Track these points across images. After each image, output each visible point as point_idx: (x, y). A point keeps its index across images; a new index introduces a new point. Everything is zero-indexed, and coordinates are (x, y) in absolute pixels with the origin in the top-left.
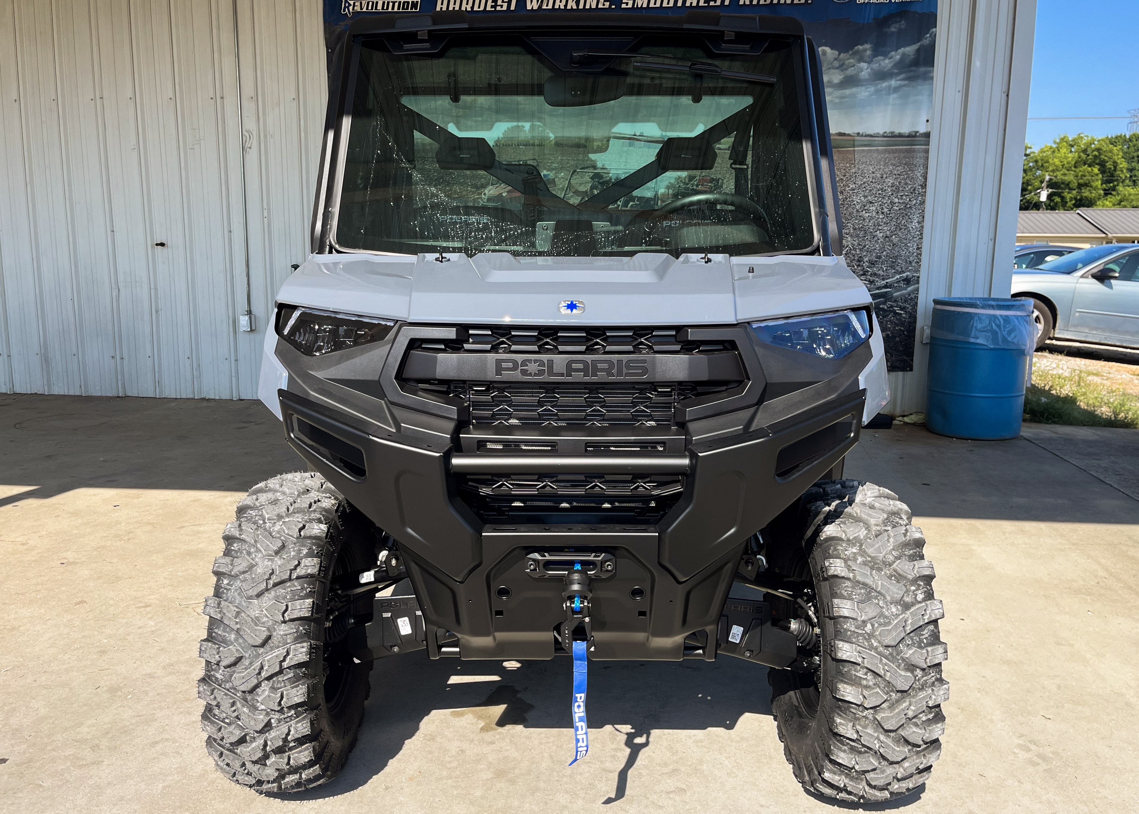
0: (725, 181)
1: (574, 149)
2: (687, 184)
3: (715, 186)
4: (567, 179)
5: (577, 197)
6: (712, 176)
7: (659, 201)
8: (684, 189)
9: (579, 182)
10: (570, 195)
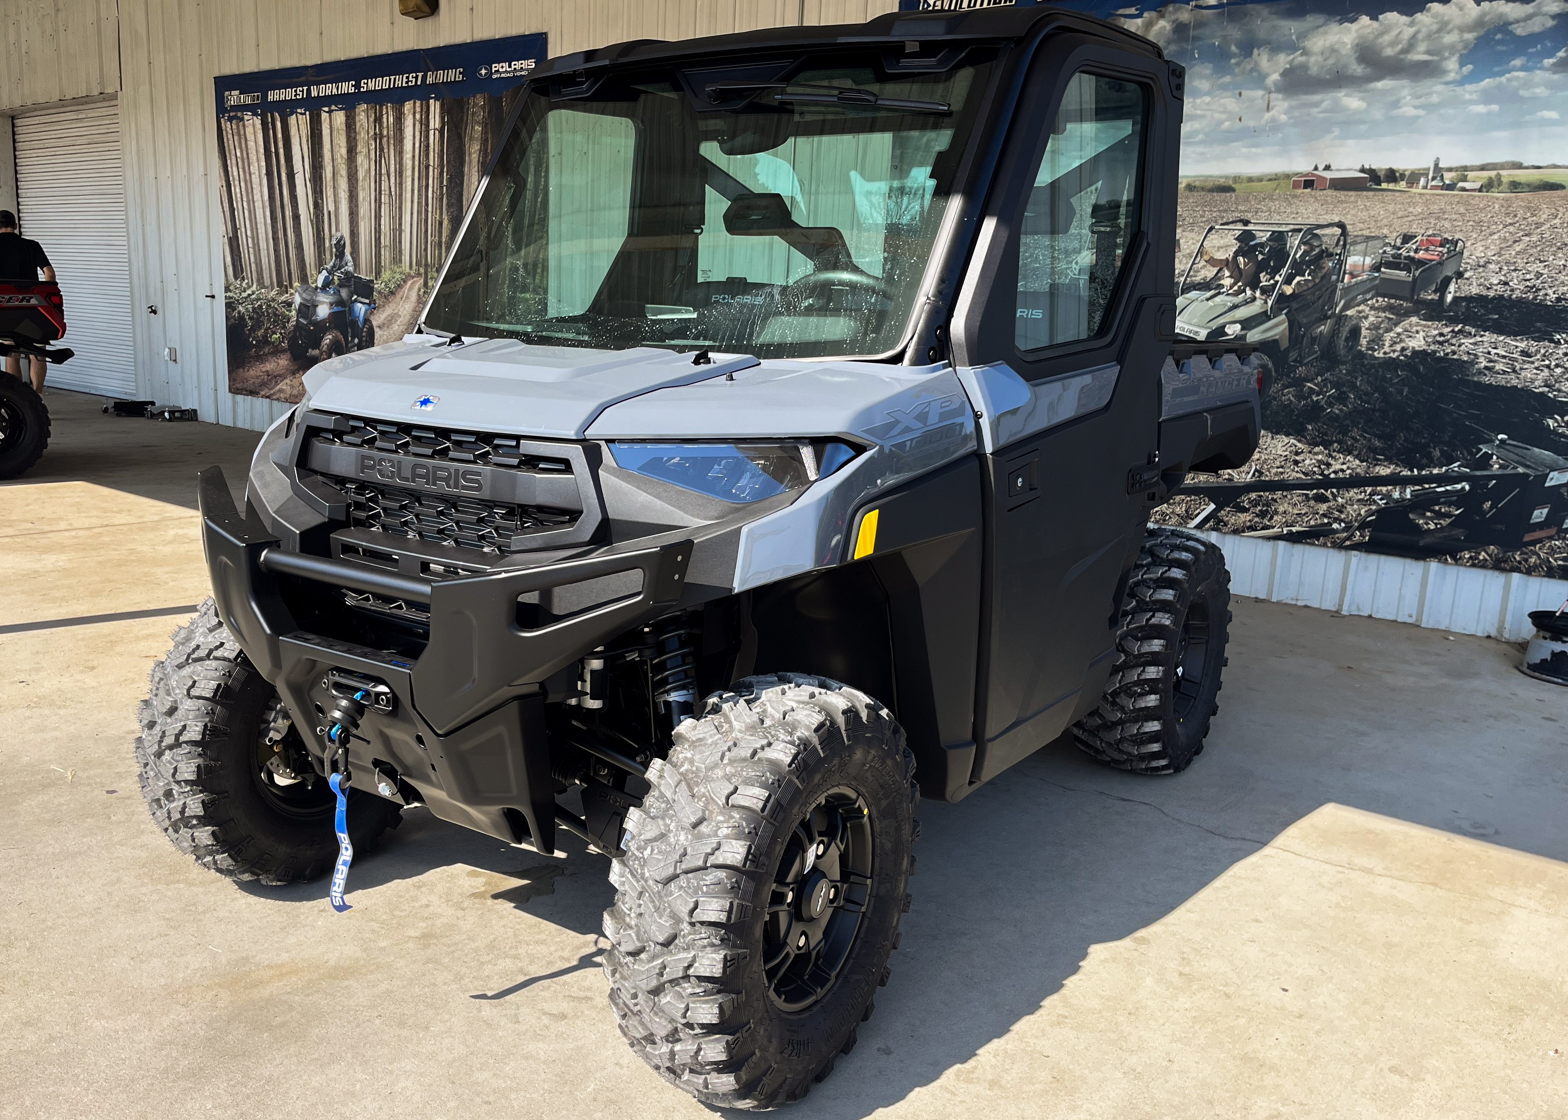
0: (1468, 244)
1: (1215, 194)
2: (1399, 249)
3: (1449, 252)
4: (1198, 241)
5: (1211, 268)
6: (1446, 236)
7: (1347, 276)
8: (1393, 256)
9: (1218, 245)
10: (1200, 265)
